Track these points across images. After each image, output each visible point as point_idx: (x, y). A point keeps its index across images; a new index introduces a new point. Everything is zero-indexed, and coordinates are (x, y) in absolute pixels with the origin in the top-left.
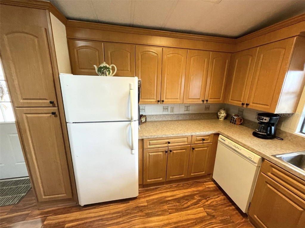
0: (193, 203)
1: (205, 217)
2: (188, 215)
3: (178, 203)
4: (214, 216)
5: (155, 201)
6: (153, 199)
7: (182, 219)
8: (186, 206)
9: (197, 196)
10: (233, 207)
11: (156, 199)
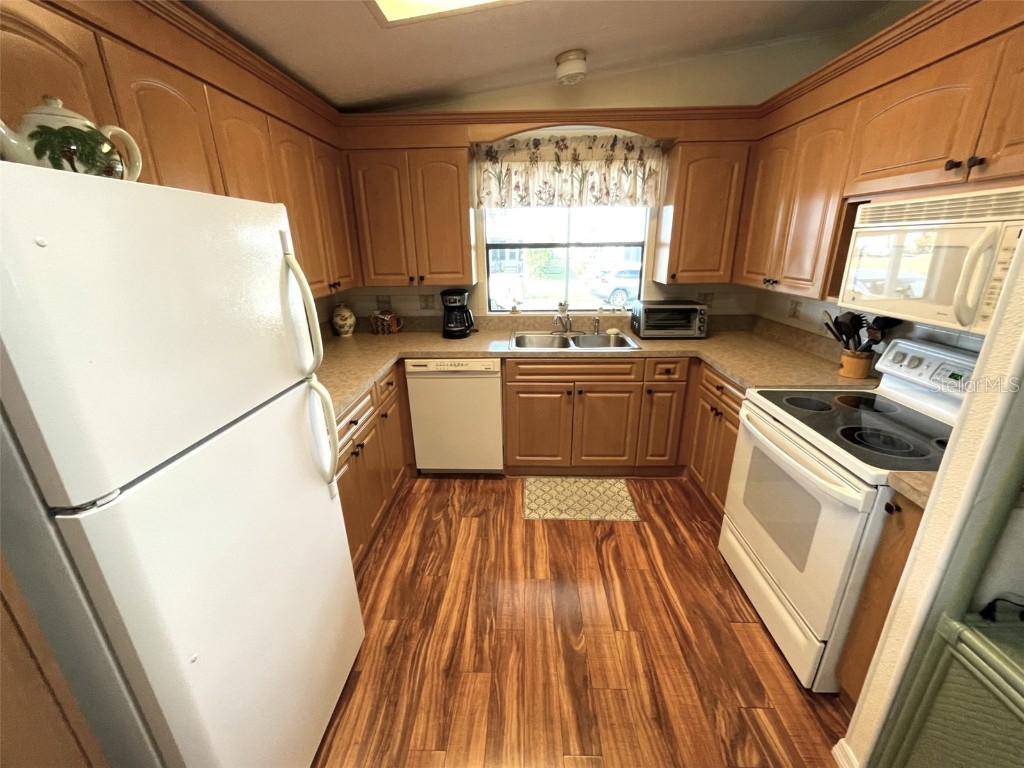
0: (446, 528)
1: (480, 523)
2: (465, 544)
3: (430, 553)
4: (484, 510)
5: (397, 598)
6: (390, 601)
7: (469, 558)
8: (444, 541)
9: (434, 514)
10: (481, 482)
11: (393, 593)
